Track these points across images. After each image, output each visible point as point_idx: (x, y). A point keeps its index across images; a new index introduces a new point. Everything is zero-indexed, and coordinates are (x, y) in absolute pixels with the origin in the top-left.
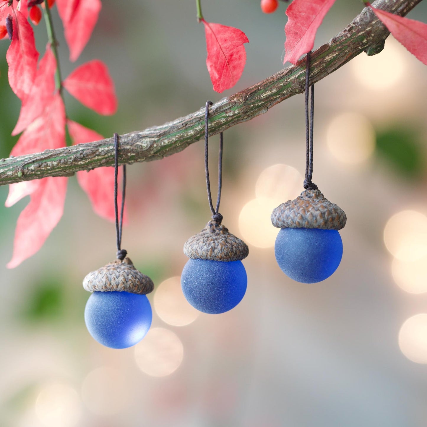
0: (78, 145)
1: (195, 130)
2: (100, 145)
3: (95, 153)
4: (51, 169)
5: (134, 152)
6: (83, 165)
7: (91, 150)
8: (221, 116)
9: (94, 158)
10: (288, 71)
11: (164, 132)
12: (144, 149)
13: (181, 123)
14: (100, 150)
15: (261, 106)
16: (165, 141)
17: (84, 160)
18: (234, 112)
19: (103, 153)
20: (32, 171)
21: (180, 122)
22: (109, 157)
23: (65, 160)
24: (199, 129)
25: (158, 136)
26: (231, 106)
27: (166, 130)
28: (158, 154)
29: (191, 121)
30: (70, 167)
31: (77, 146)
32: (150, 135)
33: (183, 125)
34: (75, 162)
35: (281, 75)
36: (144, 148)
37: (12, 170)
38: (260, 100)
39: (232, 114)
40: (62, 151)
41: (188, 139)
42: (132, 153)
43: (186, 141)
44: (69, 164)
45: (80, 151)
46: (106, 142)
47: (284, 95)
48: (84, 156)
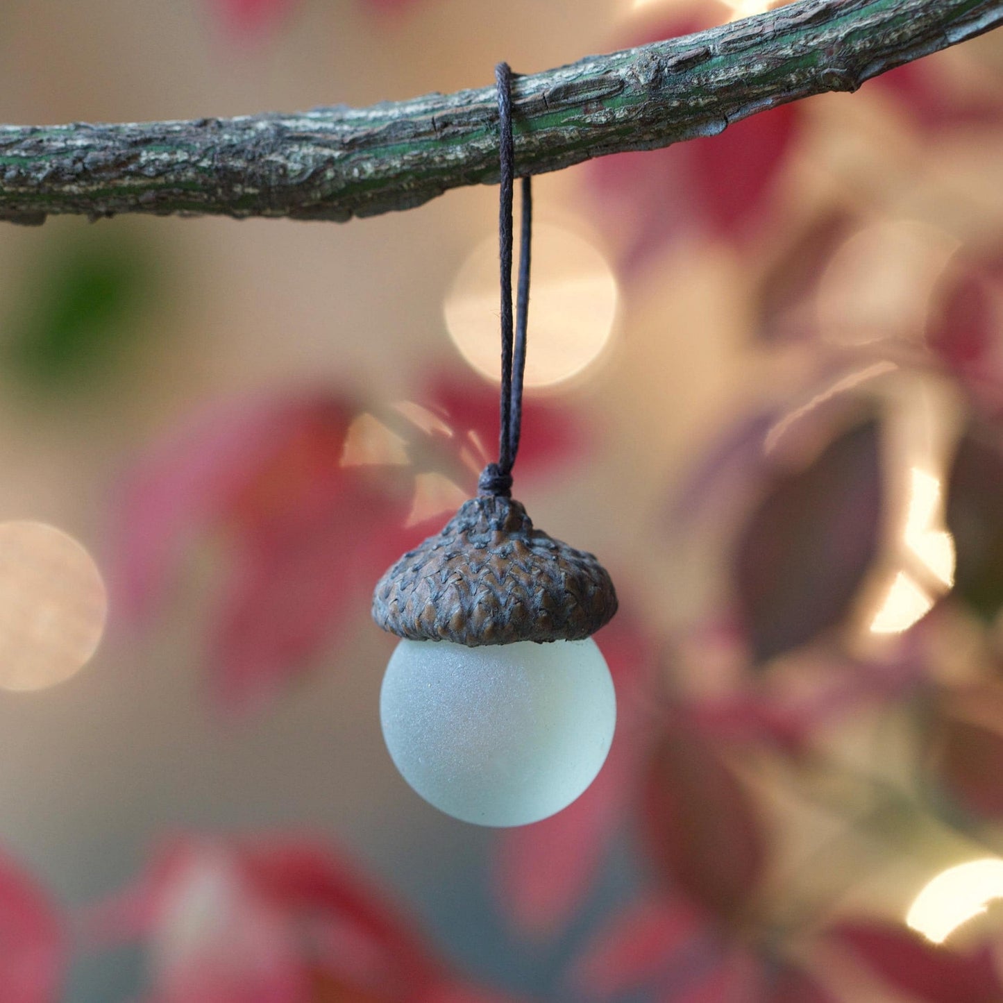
0: (72, 126)
1: (472, 147)
2: (147, 142)
3: (124, 164)
5: (254, 186)
6: (79, 196)
7: (114, 154)
8: (567, 117)
9: (118, 182)
10: (816, 10)
11: (368, 135)
12: (292, 179)
13: (429, 117)
15: (704, 111)
16: (365, 166)
17: (83, 183)
18: (611, 113)
19: (150, 171)
21: (426, 112)
22: (168, 185)
23: (22, 171)
24: (486, 149)
26: (605, 91)
27: (376, 130)
28: (336, 203)
29: (463, 114)
30: (33, 197)
31: (68, 130)
32: (319, 136)
33: (433, 123)
34: (51, 182)
35: (791, 21)
36: (292, 175)
39: (604, 120)
40: (15, 137)
41: (443, 171)
42: (248, 186)
43: (436, 177)
44: (33, 187)
45: (78, 148)
46: (168, 132)
47: (789, 87)
48: (85, 169)
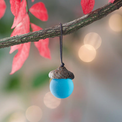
4: (31, 39)
14: (48, 32)
20: (24, 40)
25: (68, 26)
37: (17, 40)
38: (104, 12)
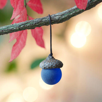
4: (28, 27)
14: (43, 20)
20: (22, 27)
25: (61, 15)
37: (15, 27)
38: (93, 3)
